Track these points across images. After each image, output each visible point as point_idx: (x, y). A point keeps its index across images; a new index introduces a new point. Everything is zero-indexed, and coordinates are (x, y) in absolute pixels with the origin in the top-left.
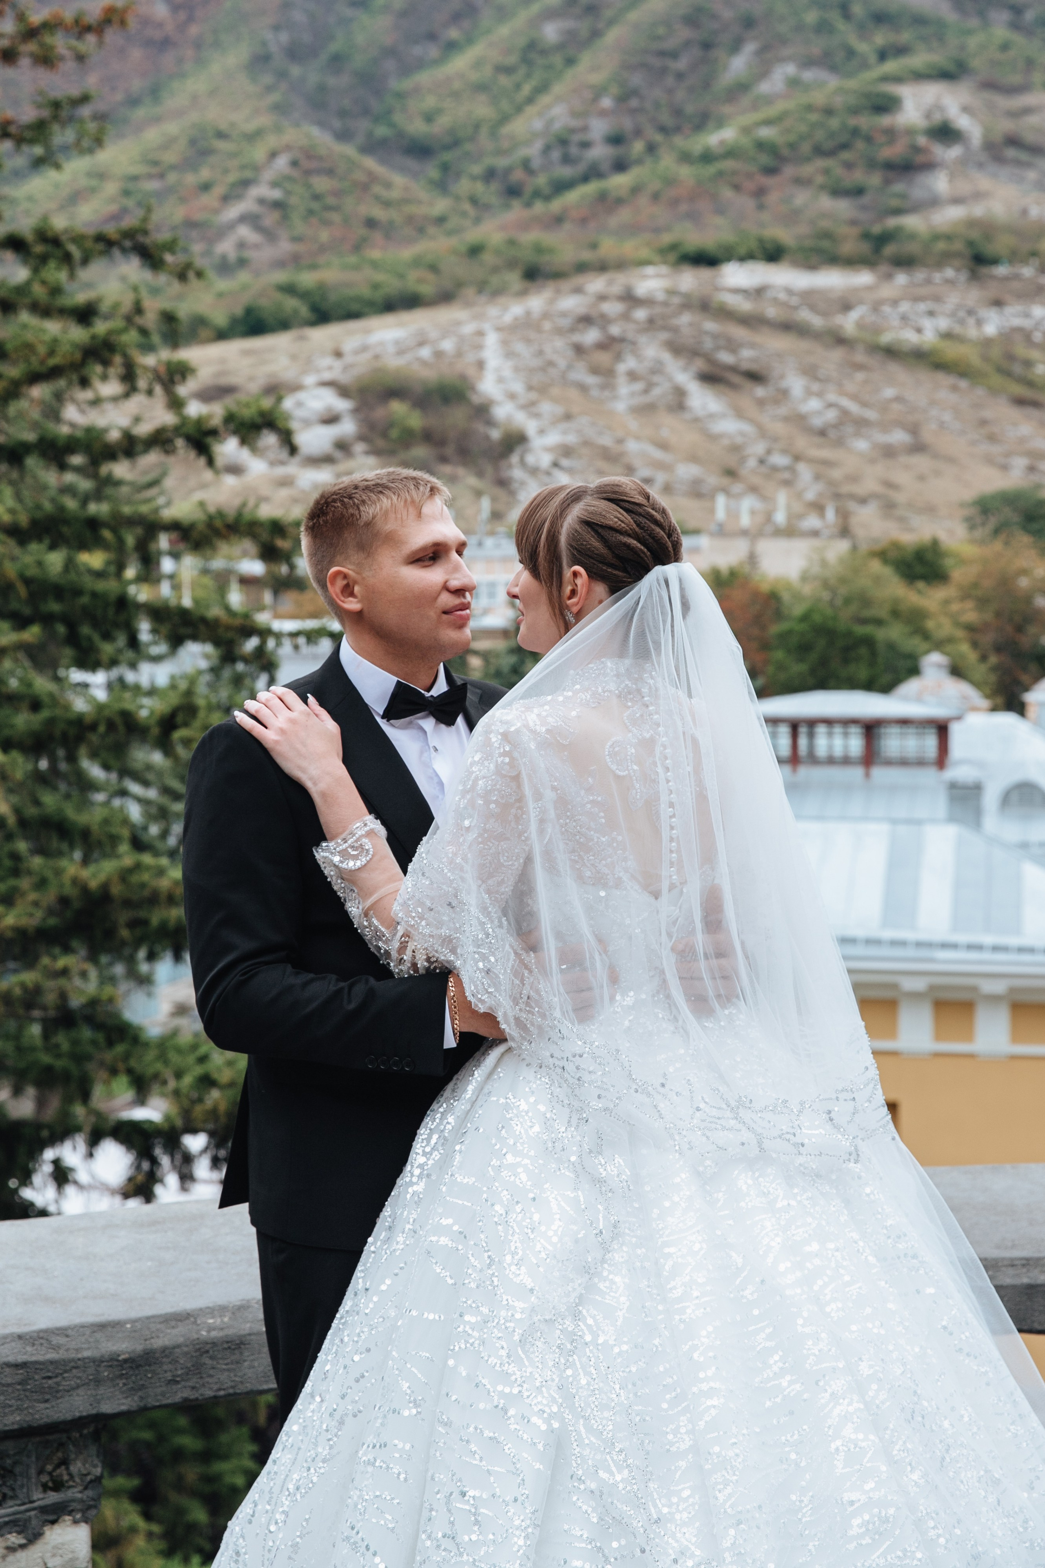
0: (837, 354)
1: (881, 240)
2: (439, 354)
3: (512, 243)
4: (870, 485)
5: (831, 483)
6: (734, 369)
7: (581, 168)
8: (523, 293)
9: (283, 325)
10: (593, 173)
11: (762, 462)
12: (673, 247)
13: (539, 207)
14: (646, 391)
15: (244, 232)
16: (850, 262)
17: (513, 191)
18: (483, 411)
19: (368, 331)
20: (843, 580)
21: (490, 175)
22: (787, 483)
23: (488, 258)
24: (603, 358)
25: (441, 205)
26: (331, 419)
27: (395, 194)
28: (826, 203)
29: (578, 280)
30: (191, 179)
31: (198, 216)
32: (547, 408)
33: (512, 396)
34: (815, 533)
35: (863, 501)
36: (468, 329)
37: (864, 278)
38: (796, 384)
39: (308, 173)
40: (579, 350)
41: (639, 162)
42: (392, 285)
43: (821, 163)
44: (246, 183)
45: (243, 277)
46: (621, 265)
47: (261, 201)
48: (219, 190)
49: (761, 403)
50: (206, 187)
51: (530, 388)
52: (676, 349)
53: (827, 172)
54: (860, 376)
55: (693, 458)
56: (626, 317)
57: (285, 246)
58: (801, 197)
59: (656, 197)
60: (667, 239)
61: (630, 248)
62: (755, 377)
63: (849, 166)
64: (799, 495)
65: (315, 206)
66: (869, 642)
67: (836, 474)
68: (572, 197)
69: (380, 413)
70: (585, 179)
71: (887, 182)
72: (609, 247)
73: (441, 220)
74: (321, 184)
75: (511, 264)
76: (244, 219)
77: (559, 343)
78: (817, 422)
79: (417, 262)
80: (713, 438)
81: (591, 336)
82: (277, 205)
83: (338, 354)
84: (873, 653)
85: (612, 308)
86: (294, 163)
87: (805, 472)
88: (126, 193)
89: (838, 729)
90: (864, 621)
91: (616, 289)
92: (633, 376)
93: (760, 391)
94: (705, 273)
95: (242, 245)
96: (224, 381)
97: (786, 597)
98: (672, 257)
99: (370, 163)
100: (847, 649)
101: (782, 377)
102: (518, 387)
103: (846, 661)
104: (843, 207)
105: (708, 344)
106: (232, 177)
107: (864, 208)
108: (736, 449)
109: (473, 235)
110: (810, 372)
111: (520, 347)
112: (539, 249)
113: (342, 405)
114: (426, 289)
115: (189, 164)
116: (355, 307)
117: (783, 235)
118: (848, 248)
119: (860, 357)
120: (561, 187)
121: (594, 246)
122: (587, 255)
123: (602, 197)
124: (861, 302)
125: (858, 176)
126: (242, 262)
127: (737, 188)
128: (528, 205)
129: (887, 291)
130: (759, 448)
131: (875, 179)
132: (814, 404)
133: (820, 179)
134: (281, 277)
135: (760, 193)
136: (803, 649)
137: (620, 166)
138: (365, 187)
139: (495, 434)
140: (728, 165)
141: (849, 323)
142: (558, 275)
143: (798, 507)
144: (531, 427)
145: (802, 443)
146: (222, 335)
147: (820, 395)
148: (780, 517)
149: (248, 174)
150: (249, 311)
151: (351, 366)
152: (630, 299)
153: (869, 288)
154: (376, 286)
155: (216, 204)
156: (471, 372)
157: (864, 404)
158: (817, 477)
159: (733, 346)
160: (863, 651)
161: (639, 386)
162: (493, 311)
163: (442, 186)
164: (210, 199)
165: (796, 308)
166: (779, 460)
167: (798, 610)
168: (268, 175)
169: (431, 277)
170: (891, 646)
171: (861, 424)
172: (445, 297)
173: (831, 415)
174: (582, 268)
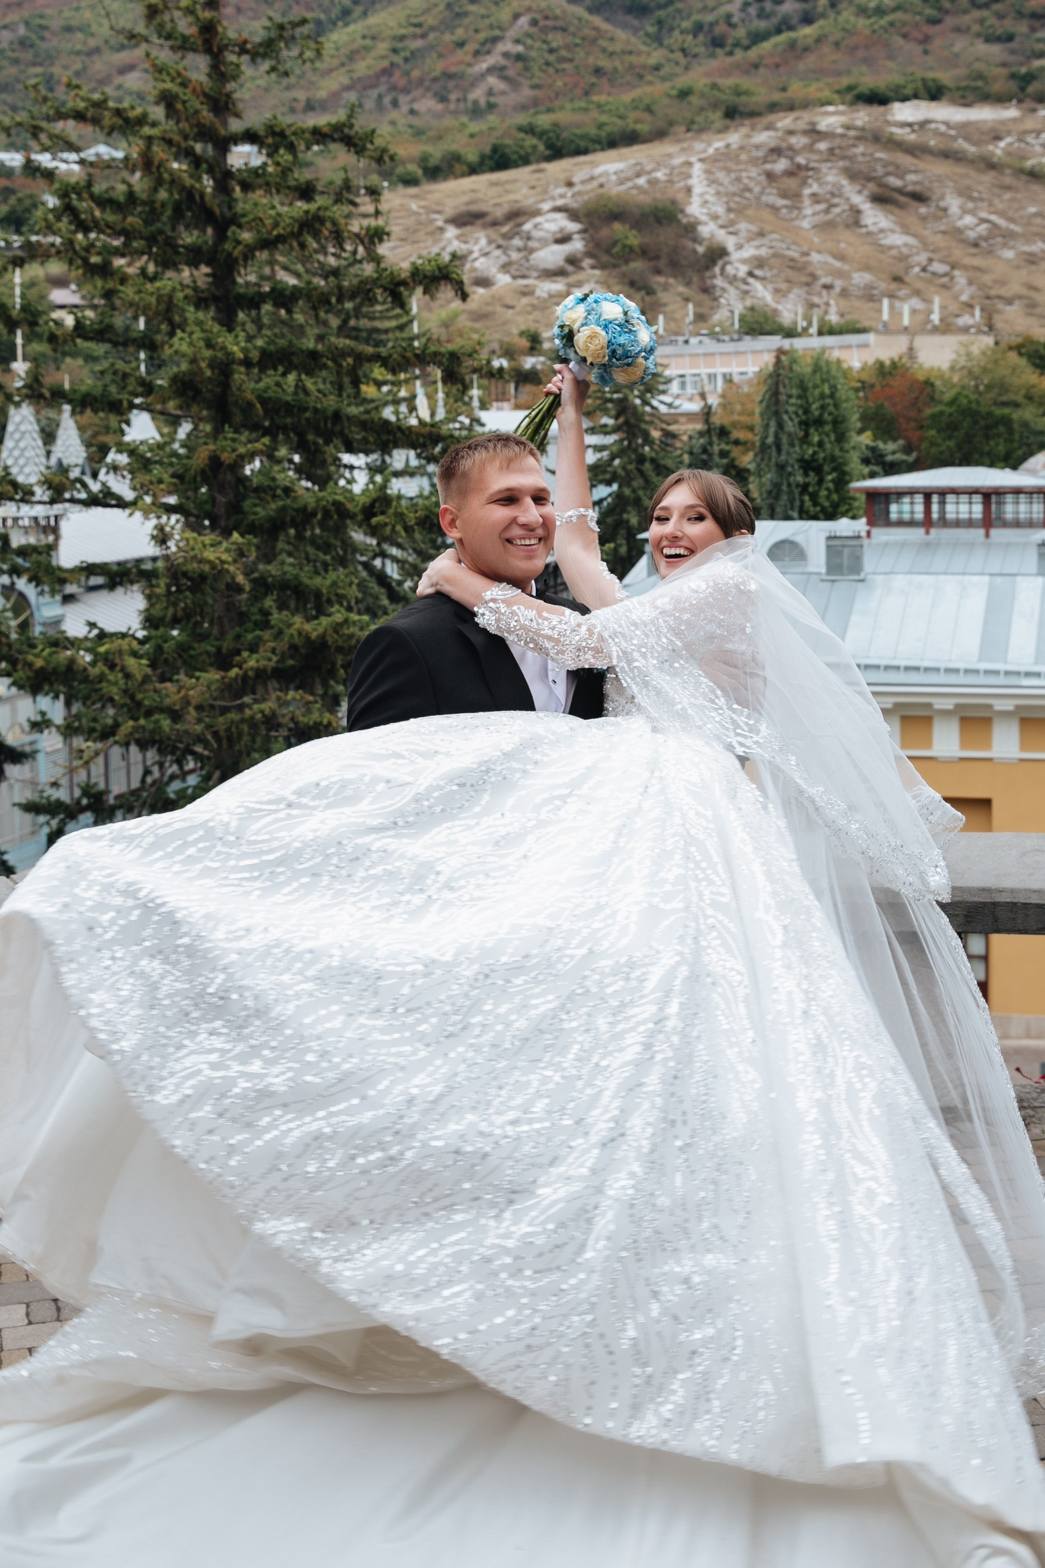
0: (989, 177)
1: (1028, 79)
2: (653, 182)
3: (714, 86)
4: (1014, 288)
5: (982, 287)
6: (899, 191)
7: (775, 20)
8: (724, 130)
9: (525, 161)
10: (785, 25)
11: (924, 269)
12: (850, 88)
13: (739, 54)
14: (827, 211)
15: (492, 81)
16: (1000, 99)
17: (717, 43)
18: (690, 229)
19: (594, 164)
20: (985, 370)
21: (698, 28)
22: (944, 287)
23: (694, 99)
24: (791, 183)
25: (657, 56)
26: (563, 239)
27: (618, 47)
28: (982, 48)
29: (771, 118)
30: (448, 37)
31: (453, 69)
32: (743, 226)
33: (715, 217)
34: (965, 330)
35: (1009, 301)
36: (677, 161)
37: (1011, 112)
38: (954, 204)
39: (545, 30)
40: (770, 176)
41: (823, 16)
42: (615, 125)
43: (977, 14)
44: (495, 40)
45: (492, 119)
46: (806, 105)
47: (506, 55)
48: (470, 47)
49: (924, 219)
50: (461, 44)
51: (729, 210)
52: (853, 175)
53: (982, 21)
54: (1007, 196)
55: (867, 268)
56: (810, 148)
57: (527, 93)
58: (960, 44)
59: (837, 44)
60: (845, 81)
61: (814, 90)
62: (919, 198)
63: (1001, 16)
64: (956, 298)
65: (552, 58)
66: (1007, 422)
67: (987, 279)
68: (766, 46)
69: (605, 232)
70: (779, 31)
71: (1033, 30)
72: (797, 90)
73: (657, 68)
74: (557, 40)
75: (715, 106)
76: (491, 70)
77: (754, 172)
78: (972, 235)
79: (635, 105)
80: (885, 249)
81: (781, 165)
82: (519, 57)
83: (570, 184)
84: (1011, 431)
85: (799, 141)
86: (534, 23)
87: (961, 278)
88: (395, 51)
89: (964, 498)
90: (1005, 404)
91: (802, 125)
92: (816, 198)
93: (923, 210)
94: (877, 110)
95: (490, 93)
96: (474, 208)
97: (938, 383)
98: (849, 97)
99: (597, 21)
100: (988, 428)
101: (942, 198)
102: (720, 210)
103: (987, 438)
104: (995, 50)
105: (880, 171)
106: (482, 36)
107: (1013, 52)
108: (902, 258)
109: (683, 81)
110: (965, 193)
111: (721, 175)
112: (738, 92)
113: (573, 227)
114: (643, 128)
115: (447, 25)
116: (583, 144)
117: (945, 77)
118: (997, 87)
119: (1008, 180)
120: (757, 38)
121: (784, 89)
122: (777, 96)
123: (792, 45)
124: (1009, 133)
125: (1008, 25)
126: (491, 107)
127: (905, 36)
128: (730, 54)
129: (1030, 123)
130: (922, 258)
131: (1022, 28)
132: (969, 220)
133: (976, 28)
134: (522, 119)
135: (926, 40)
136: (952, 427)
137: (808, 19)
138: (593, 41)
139: (701, 249)
140: (899, 16)
141: (999, 149)
142: (753, 114)
143: (953, 307)
144: (730, 243)
145: (959, 253)
146: (473, 170)
147: (972, 212)
148: (935, 318)
149: (497, 32)
150: (495, 149)
151: (579, 193)
152: (813, 132)
153: (1014, 120)
154: (601, 126)
155: (468, 58)
156: (680, 197)
157: (1011, 220)
158: (970, 283)
159: (900, 172)
160: (1002, 429)
161: (821, 207)
162: (699, 146)
163: (657, 39)
164: (461, 55)
165: (954, 138)
166: (939, 268)
167: (948, 396)
168: (512, 33)
169: (647, 116)
170: (1025, 424)
171: (1007, 236)
172: (659, 134)
173: (983, 228)
174: (773, 107)
